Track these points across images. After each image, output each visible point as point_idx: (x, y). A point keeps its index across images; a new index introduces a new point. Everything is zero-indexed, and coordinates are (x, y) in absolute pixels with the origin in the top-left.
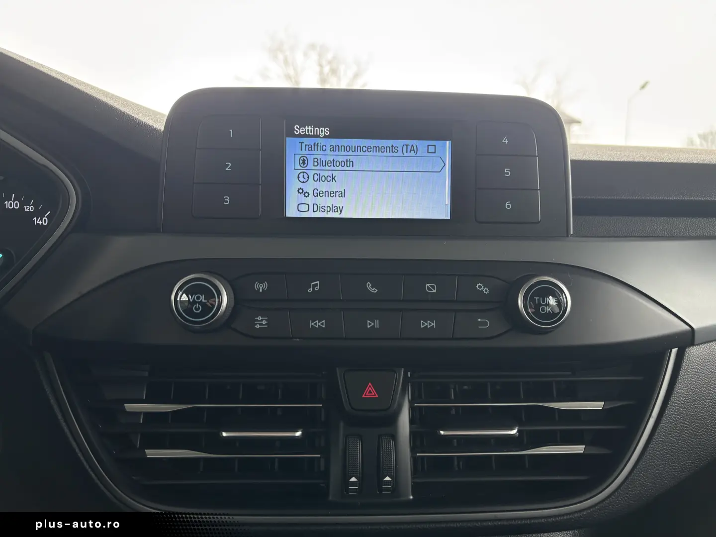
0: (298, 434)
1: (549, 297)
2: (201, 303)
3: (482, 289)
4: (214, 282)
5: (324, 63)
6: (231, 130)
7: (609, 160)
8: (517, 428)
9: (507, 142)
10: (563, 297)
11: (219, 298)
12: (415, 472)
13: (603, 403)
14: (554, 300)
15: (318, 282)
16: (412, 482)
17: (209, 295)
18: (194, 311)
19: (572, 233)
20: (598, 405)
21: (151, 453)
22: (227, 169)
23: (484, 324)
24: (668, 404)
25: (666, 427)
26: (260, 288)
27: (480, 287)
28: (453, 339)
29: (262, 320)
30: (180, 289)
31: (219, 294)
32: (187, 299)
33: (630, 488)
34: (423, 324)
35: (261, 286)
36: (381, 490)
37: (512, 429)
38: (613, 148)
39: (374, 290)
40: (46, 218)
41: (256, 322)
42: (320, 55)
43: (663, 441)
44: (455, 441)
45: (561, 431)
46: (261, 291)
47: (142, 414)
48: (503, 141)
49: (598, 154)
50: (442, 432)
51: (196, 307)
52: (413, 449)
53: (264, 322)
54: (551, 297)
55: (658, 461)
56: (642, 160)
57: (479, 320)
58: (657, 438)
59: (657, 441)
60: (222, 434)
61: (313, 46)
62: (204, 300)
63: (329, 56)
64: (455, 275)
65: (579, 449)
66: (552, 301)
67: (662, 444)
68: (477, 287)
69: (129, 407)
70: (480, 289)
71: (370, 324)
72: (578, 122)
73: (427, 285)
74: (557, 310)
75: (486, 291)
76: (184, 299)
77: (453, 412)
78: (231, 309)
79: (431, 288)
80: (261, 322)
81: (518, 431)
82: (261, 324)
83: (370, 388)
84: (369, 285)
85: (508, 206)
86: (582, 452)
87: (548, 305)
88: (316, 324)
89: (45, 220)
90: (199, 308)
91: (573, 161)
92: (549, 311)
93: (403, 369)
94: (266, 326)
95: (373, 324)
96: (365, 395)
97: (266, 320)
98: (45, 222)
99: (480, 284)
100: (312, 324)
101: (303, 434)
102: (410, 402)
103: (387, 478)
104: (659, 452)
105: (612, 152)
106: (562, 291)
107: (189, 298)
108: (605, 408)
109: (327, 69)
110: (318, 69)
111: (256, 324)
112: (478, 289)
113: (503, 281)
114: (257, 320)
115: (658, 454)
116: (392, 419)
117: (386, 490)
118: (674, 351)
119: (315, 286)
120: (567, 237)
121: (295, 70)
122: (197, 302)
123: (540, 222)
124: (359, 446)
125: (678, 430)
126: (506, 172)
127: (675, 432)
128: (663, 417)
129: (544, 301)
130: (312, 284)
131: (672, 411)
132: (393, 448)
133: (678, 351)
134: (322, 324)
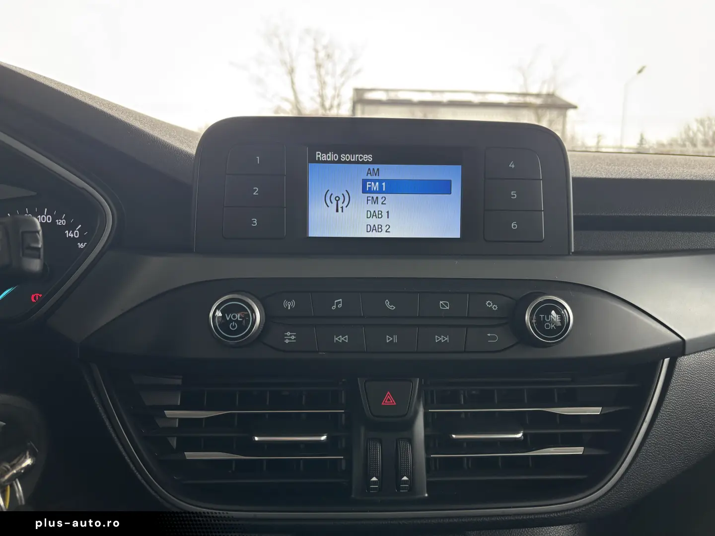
0: (324, 438)
1: (552, 314)
2: (237, 321)
4: (247, 301)
5: (319, 48)
6: (258, 157)
7: (607, 177)
8: (522, 432)
9: (513, 166)
10: (564, 312)
11: (253, 316)
13: (601, 408)
14: (557, 315)
15: (341, 300)
16: (427, 481)
17: (244, 314)
18: (231, 328)
19: (573, 250)
20: (596, 411)
21: (190, 455)
22: (254, 194)
23: (494, 337)
24: (660, 409)
25: (658, 431)
26: (288, 306)
27: (489, 304)
28: (465, 352)
29: (291, 335)
30: (218, 308)
31: (253, 312)
33: (624, 486)
34: (438, 339)
35: (289, 304)
36: (399, 488)
37: (518, 433)
39: (392, 307)
40: (77, 231)
42: (316, 40)
43: (655, 444)
45: (562, 434)
46: (289, 308)
47: (178, 419)
48: (510, 166)
49: (597, 170)
50: (454, 436)
51: (232, 325)
52: (428, 451)
53: (293, 337)
55: (650, 462)
57: (489, 335)
58: (650, 441)
59: (650, 444)
60: (254, 438)
61: (308, 31)
62: (240, 318)
63: (325, 41)
64: (466, 293)
65: (579, 451)
66: (555, 318)
67: (654, 446)
68: (487, 302)
69: (168, 413)
71: (389, 339)
72: (575, 107)
73: (441, 302)
74: (559, 324)
75: (495, 307)
78: (263, 326)
79: (444, 305)
80: (290, 337)
81: (523, 435)
82: (289, 339)
83: (389, 395)
84: (387, 303)
85: (514, 226)
86: (581, 453)
87: (552, 322)
88: (339, 339)
89: (76, 233)
91: (574, 179)
92: (553, 327)
93: (418, 379)
94: (294, 341)
95: (391, 339)
97: (295, 335)
98: (76, 235)
99: (489, 301)
100: (336, 339)
101: (327, 438)
102: (424, 408)
103: (405, 478)
104: (651, 453)
106: (564, 307)
107: (226, 317)
108: (602, 413)
109: (322, 54)
110: (313, 54)
111: (285, 339)
112: (490, 306)
113: (510, 298)
114: (287, 336)
115: (650, 455)
116: (409, 425)
117: (404, 488)
118: (667, 360)
119: (338, 303)
120: (569, 254)
121: (290, 55)
122: (234, 321)
123: (543, 240)
124: (379, 447)
125: (669, 433)
126: (512, 194)
127: (666, 435)
128: (655, 421)
129: (548, 318)
130: (336, 301)
131: (664, 416)
132: (410, 452)
133: (670, 360)
134: (345, 339)
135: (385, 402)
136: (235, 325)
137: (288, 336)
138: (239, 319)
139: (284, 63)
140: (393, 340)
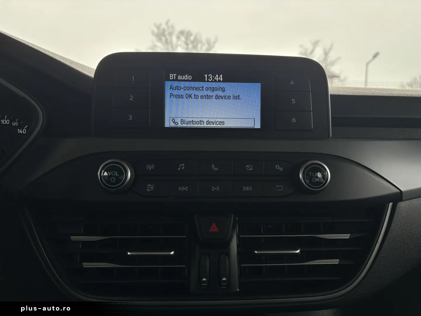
0: (172, 253)
1: (317, 172)
2: (115, 176)
4: (122, 163)
6: (133, 77)
8: (300, 249)
9: (293, 83)
10: (326, 174)
11: (125, 174)
12: (240, 275)
13: (350, 235)
14: (321, 175)
15: (184, 164)
16: (239, 281)
17: (120, 172)
18: (111, 181)
19: (331, 136)
20: (347, 236)
21: (86, 265)
22: (130, 99)
23: (280, 188)
24: (387, 235)
25: (386, 248)
26: (149, 168)
27: (277, 167)
28: (262, 197)
30: (103, 169)
31: (126, 171)
32: (107, 175)
33: (365, 284)
34: (245, 189)
35: (150, 167)
36: (220, 286)
37: (297, 250)
39: (216, 169)
40: (25, 130)
41: (147, 188)
42: (187, 38)
44: (263, 257)
45: (325, 251)
46: (150, 169)
47: (81, 242)
50: (256, 252)
51: (112, 179)
52: (239, 262)
53: (152, 188)
54: (319, 173)
55: (382, 268)
57: (277, 186)
58: (381, 255)
59: (381, 257)
60: (127, 253)
61: (182, 33)
62: (117, 174)
63: (192, 38)
64: (264, 160)
65: (336, 262)
66: (319, 175)
67: (384, 258)
68: (276, 167)
69: (73, 238)
70: (278, 168)
71: (214, 189)
72: (338, 77)
73: (247, 166)
74: (322, 180)
75: (281, 169)
76: (106, 175)
77: (262, 241)
78: (133, 180)
79: (249, 168)
81: (300, 251)
82: (150, 189)
83: (214, 225)
84: (213, 166)
85: (294, 121)
86: (338, 263)
87: (317, 177)
88: (182, 189)
91: (331, 95)
92: (317, 181)
93: (233, 215)
94: (153, 190)
95: (215, 189)
96: (211, 230)
97: (153, 186)
98: (24, 132)
99: (277, 165)
100: (180, 189)
101: (174, 253)
102: (237, 234)
103: (224, 279)
104: (382, 262)
106: (326, 169)
107: (108, 174)
108: (351, 238)
111: (147, 189)
113: (291, 164)
114: (148, 187)
115: (382, 264)
116: (228, 244)
117: (224, 286)
118: (391, 204)
119: (182, 166)
120: (328, 138)
122: (113, 176)
123: (312, 130)
124: (208, 260)
125: (393, 250)
126: (292, 101)
127: (392, 251)
128: (384, 242)
129: (314, 175)
130: (180, 165)
131: (390, 239)
132: (227, 262)
133: (393, 204)
134: (186, 189)
136: (114, 179)
137: (150, 187)
140: (216, 189)
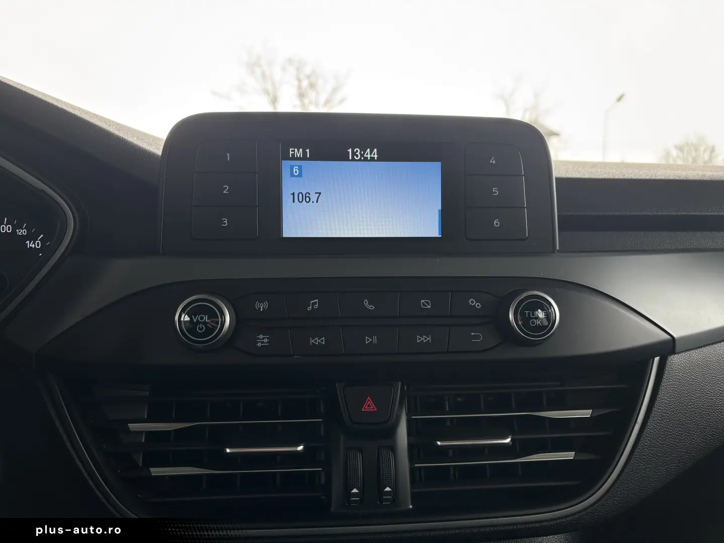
0: (300, 448)
1: (537, 311)
2: (205, 323)
3: (474, 304)
4: (215, 301)
5: (302, 76)
6: (228, 154)
8: (510, 437)
9: (494, 162)
10: (552, 311)
11: (222, 318)
12: (413, 482)
13: (591, 411)
14: (543, 314)
15: (317, 300)
16: (411, 492)
17: (212, 315)
18: (199, 331)
19: (558, 249)
20: (586, 413)
21: (155, 471)
22: (224, 192)
23: (478, 337)
24: (652, 410)
25: (651, 432)
26: (260, 308)
27: (472, 302)
28: (448, 352)
29: (263, 338)
30: (183, 310)
31: (223, 314)
32: (189, 319)
33: (618, 491)
34: (419, 339)
35: (262, 305)
36: (382, 500)
37: (506, 438)
38: (595, 165)
39: (371, 307)
40: (39, 241)
41: (258, 341)
42: (299, 69)
43: (648, 446)
44: (451, 451)
45: (552, 439)
46: (262, 310)
47: (144, 433)
48: (491, 162)
50: (439, 443)
51: (199, 327)
52: (412, 458)
53: (266, 340)
54: (539, 310)
55: (644, 465)
56: (621, 177)
57: (473, 334)
58: (643, 443)
59: (643, 446)
60: (226, 450)
61: (290, 61)
62: (208, 319)
63: (307, 70)
64: (450, 291)
65: (570, 455)
66: (541, 314)
67: (648, 449)
68: (470, 302)
69: (133, 426)
71: (368, 340)
73: (422, 301)
74: (546, 323)
75: (478, 305)
76: (187, 320)
77: (448, 423)
78: (233, 328)
79: (426, 304)
80: (263, 340)
81: (511, 440)
82: (262, 342)
83: (369, 401)
84: (366, 303)
85: (497, 224)
86: (572, 458)
87: (537, 318)
88: (316, 341)
89: (38, 243)
90: (203, 328)
91: (557, 179)
92: (539, 324)
93: (400, 383)
94: (268, 344)
96: (364, 409)
97: (268, 338)
98: (38, 245)
99: (472, 300)
101: (304, 448)
102: (407, 415)
103: (388, 489)
105: (593, 170)
106: (550, 304)
107: (192, 319)
108: (593, 415)
109: (305, 83)
110: (296, 83)
111: (258, 343)
112: (473, 304)
113: (494, 295)
114: (259, 339)
115: (644, 458)
116: (392, 432)
117: (387, 500)
118: (657, 359)
119: (314, 304)
120: (554, 252)
121: (273, 84)
122: (201, 322)
123: (527, 238)
124: (360, 458)
125: (662, 435)
126: (494, 191)
127: (659, 437)
128: (647, 422)
129: (533, 315)
130: (311, 302)
131: (656, 417)
132: (392, 460)
133: (660, 359)
134: (322, 341)
135: (365, 408)
136: (202, 327)
137: (261, 339)
138: (207, 321)
139: (267, 92)
140: (372, 341)
